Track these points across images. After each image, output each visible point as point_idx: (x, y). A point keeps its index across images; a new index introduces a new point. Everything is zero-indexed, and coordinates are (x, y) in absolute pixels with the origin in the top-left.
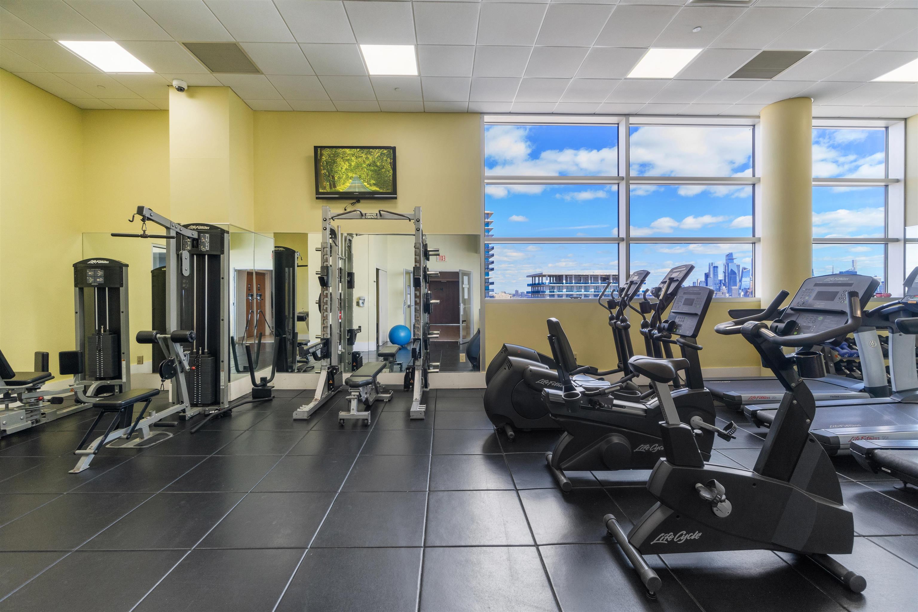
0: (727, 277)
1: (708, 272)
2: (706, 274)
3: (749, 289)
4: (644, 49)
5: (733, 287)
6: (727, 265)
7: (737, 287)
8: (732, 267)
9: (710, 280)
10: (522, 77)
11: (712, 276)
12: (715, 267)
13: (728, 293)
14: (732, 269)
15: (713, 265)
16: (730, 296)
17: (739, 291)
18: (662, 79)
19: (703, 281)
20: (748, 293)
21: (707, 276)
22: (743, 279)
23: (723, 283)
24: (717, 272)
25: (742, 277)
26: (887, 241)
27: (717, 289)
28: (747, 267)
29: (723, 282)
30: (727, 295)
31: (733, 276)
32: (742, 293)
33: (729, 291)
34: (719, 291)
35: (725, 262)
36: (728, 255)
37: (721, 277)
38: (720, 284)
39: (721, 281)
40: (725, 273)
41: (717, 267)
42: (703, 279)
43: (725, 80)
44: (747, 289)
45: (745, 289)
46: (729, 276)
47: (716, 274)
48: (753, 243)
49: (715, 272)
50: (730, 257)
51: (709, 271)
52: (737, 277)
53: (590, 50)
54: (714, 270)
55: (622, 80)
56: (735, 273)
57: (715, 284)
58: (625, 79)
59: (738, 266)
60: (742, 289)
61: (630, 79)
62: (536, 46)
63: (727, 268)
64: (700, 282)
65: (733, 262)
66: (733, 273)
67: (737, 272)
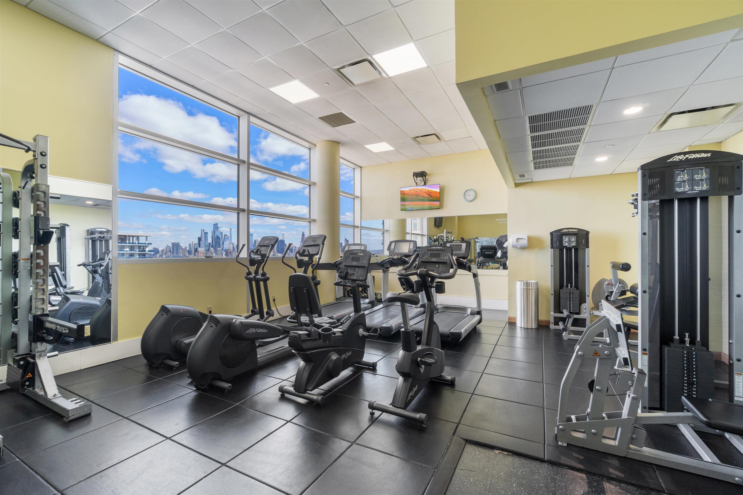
0: (214, 241)
1: (200, 236)
2: (199, 238)
3: (228, 250)
4: (292, 78)
5: (218, 249)
6: (214, 232)
7: (221, 249)
8: (217, 234)
9: (202, 243)
10: (192, 45)
11: (203, 239)
12: (205, 233)
13: (215, 253)
14: (217, 235)
15: (204, 232)
16: (216, 255)
17: (222, 252)
18: (287, 101)
19: (196, 243)
20: (228, 253)
21: (200, 239)
22: (225, 243)
23: (211, 246)
24: (207, 237)
25: (224, 242)
26: (354, 227)
27: (207, 250)
28: (227, 235)
29: (211, 244)
30: (214, 254)
31: (218, 240)
32: (224, 253)
33: (216, 251)
34: (209, 251)
35: (212, 229)
36: (215, 224)
37: (210, 240)
38: (209, 246)
39: (210, 243)
40: (212, 237)
41: (207, 233)
42: (196, 241)
43: (316, 118)
44: (227, 250)
45: (226, 250)
46: (216, 240)
47: (206, 238)
48: (309, 222)
49: (205, 237)
50: (216, 226)
51: (202, 235)
52: (221, 241)
53: (262, 58)
54: (205, 235)
55: (265, 89)
56: (219, 239)
57: (206, 246)
58: (268, 90)
59: (222, 233)
60: (224, 250)
61: (271, 91)
62: (227, 30)
63: (214, 234)
64: (195, 244)
65: (218, 230)
66: (218, 238)
67: (220, 237)
